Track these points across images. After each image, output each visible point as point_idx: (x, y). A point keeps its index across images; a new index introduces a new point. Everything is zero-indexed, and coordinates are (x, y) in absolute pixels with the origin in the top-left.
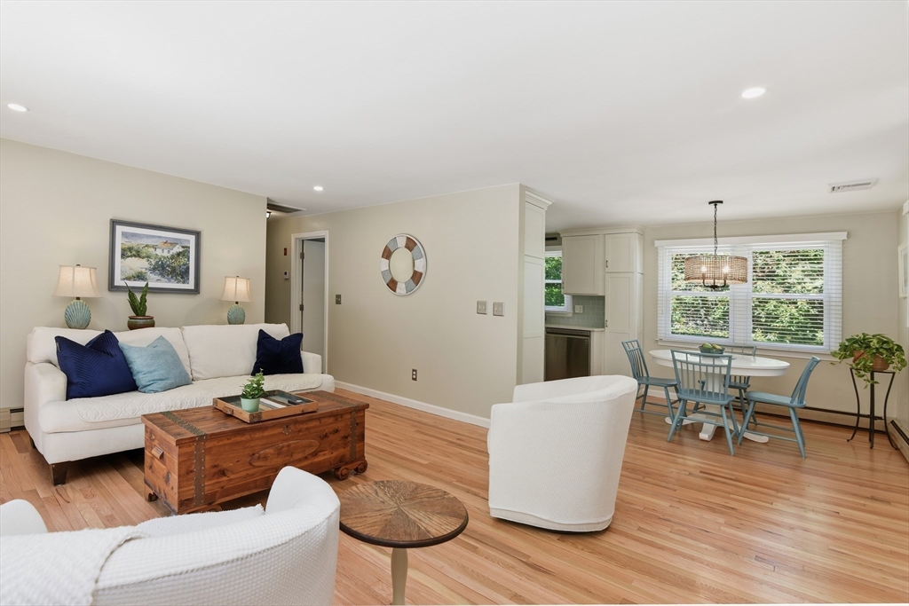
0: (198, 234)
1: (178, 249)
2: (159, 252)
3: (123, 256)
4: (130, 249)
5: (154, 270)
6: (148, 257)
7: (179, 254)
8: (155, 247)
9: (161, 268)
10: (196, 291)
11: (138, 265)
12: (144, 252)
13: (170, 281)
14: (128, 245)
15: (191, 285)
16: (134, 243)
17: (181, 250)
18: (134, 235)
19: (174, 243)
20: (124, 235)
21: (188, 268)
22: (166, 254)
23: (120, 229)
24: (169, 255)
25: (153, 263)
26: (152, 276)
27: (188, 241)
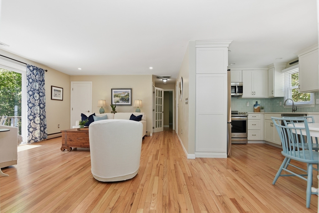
0: (131, 89)
1: (126, 94)
2: (122, 95)
3: (114, 97)
4: (116, 95)
5: (121, 100)
6: (119, 97)
7: (126, 95)
8: (121, 94)
9: (123, 99)
10: (131, 105)
11: (117, 99)
12: (119, 95)
13: (124, 102)
14: (115, 94)
15: (130, 103)
16: (116, 94)
17: (127, 94)
18: (116, 92)
19: (125, 92)
20: (114, 92)
21: (129, 99)
22: (123, 96)
23: (113, 91)
24: (124, 96)
25: (121, 98)
26: (120, 101)
27: (129, 91)
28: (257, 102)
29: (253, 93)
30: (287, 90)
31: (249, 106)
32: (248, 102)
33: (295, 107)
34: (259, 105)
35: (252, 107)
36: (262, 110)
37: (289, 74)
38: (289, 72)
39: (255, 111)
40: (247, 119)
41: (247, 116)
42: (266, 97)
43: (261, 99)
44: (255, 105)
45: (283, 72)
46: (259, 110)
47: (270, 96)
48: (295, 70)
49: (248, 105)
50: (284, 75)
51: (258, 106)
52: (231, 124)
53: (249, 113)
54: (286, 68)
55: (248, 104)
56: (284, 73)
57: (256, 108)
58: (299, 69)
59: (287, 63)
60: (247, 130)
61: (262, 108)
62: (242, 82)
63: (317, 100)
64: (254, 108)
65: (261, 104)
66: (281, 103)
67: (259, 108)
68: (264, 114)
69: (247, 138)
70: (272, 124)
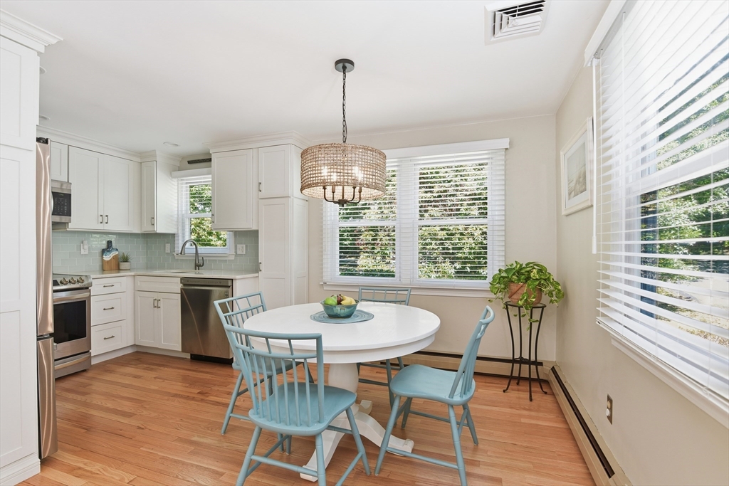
28: (109, 242)
29: (104, 219)
30: (183, 220)
31: (87, 253)
32: (85, 242)
33: (200, 258)
34: (117, 250)
35: (98, 257)
36: (123, 265)
37: (186, 183)
38: (187, 180)
39: (105, 268)
40: (90, 296)
41: (87, 288)
42: (136, 230)
43: (120, 235)
44: (103, 251)
45: (175, 177)
46: (118, 265)
47: (147, 229)
48: (204, 178)
49: (85, 251)
50: (176, 184)
51: (113, 254)
52: (51, 339)
53: (93, 276)
54: (180, 169)
55: (86, 247)
56: (175, 180)
57: (107, 257)
58: (213, 178)
59: (183, 158)
60: (90, 327)
61: (126, 260)
62: (69, 183)
63: (239, 246)
64: (102, 260)
65: (121, 247)
66: (168, 246)
67: (115, 257)
68: (134, 276)
69: (88, 351)
70: (156, 301)
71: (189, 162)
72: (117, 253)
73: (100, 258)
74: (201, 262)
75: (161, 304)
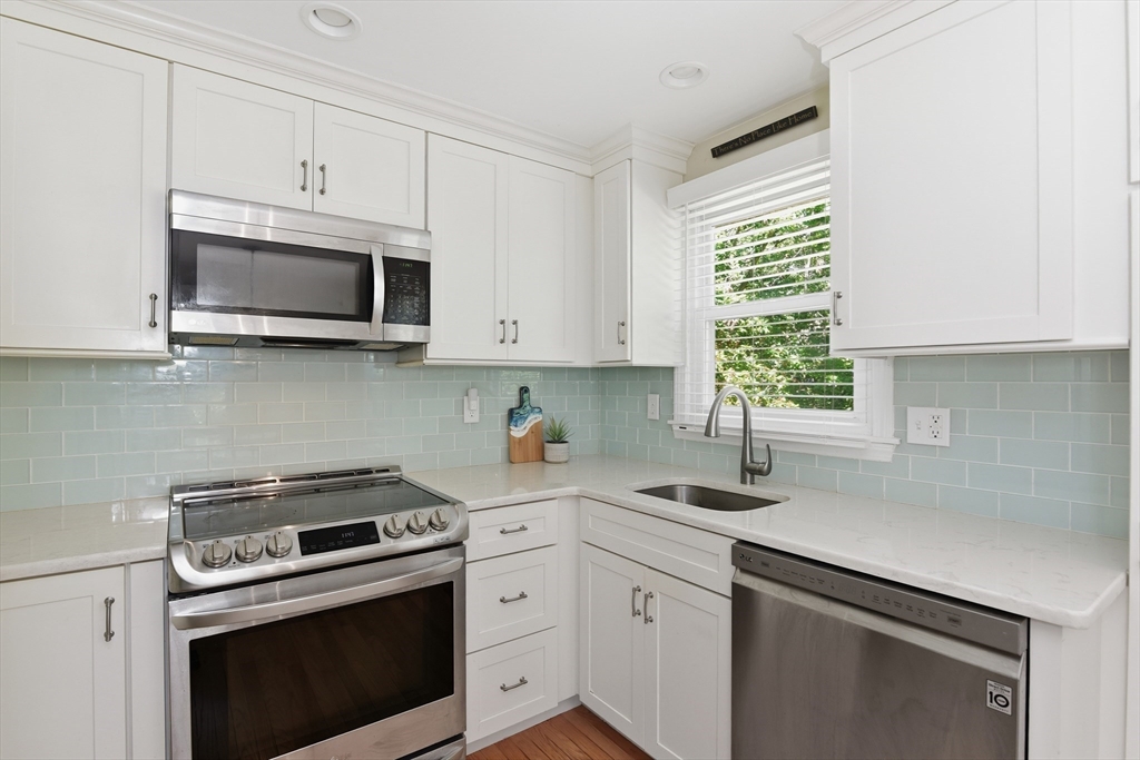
28: (524, 390)
29: (508, 330)
31: (476, 419)
32: (473, 392)
34: (539, 409)
35: (499, 429)
36: (554, 451)
39: (513, 456)
40: (464, 566)
42: (581, 359)
43: (549, 372)
44: (512, 416)
45: (676, 203)
46: (542, 450)
47: (610, 355)
49: (472, 416)
51: (532, 420)
53: (471, 504)
54: (687, 179)
55: (475, 404)
57: (518, 432)
59: (696, 146)
60: (464, 655)
61: (558, 439)
62: (426, 231)
63: (914, 413)
64: (509, 435)
65: (551, 406)
66: (654, 400)
67: (536, 429)
68: (578, 496)
69: (460, 736)
70: (640, 597)
71: (718, 152)
72: (540, 417)
73: (505, 430)
74: (760, 458)
75: (656, 609)
